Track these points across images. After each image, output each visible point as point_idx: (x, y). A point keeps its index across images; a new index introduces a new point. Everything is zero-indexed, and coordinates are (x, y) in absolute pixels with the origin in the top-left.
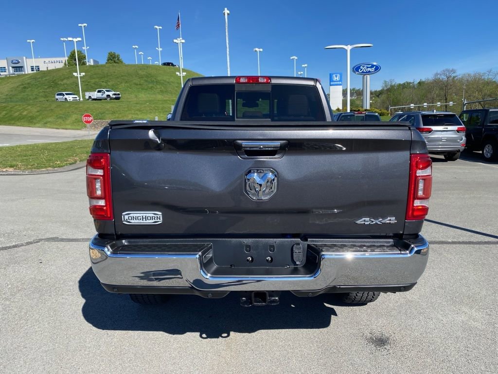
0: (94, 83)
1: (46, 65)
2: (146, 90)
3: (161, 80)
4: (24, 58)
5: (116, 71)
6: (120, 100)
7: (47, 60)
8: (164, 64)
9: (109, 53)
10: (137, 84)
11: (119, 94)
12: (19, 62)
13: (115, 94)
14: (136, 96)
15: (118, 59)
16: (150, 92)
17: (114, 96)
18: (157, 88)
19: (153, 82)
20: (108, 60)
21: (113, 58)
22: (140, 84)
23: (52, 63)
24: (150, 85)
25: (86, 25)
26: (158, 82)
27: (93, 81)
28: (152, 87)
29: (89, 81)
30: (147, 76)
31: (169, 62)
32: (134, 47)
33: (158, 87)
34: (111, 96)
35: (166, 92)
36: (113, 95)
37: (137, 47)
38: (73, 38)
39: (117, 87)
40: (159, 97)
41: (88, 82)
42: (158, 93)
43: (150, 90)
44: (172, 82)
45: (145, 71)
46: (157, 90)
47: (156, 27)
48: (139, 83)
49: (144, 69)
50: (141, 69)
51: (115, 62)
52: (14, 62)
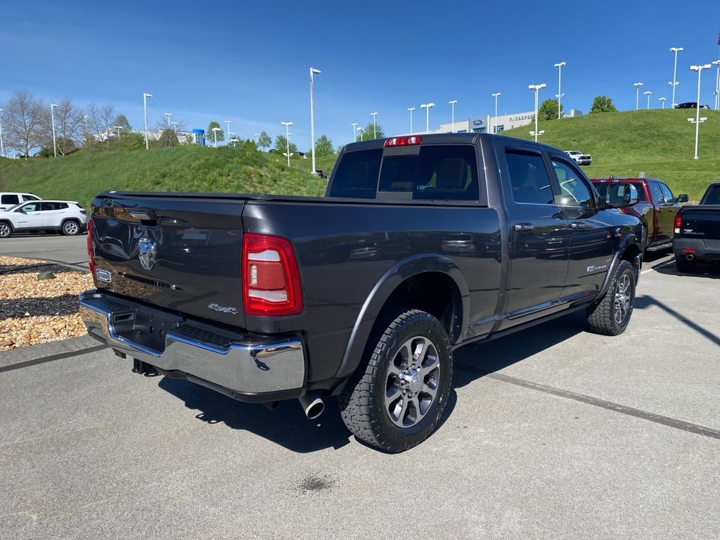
0: (562, 143)
1: (511, 124)
2: (639, 148)
3: (667, 132)
4: (488, 116)
5: (597, 124)
6: (590, 166)
7: (514, 117)
8: (682, 106)
9: (596, 99)
10: (624, 142)
11: (589, 158)
12: (481, 123)
13: (582, 158)
14: (620, 159)
15: (608, 106)
16: (644, 152)
17: (581, 161)
18: (657, 145)
19: (651, 136)
20: (593, 109)
21: (601, 106)
22: (630, 141)
23: (520, 119)
24: (647, 141)
25: (564, 63)
26: (660, 136)
27: (561, 140)
28: (649, 144)
29: (556, 140)
30: (644, 128)
31: (691, 102)
32: (636, 85)
33: (660, 143)
34: (577, 160)
35: (671, 150)
36: (579, 159)
37: (641, 84)
38: (536, 85)
39: (593, 146)
40: (659, 158)
41: (555, 142)
42: (657, 153)
43: (644, 149)
44: (687, 134)
45: (643, 120)
46: (657, 148)
47: (673, 49)
48: (628, 140)
49: (642, 117)
50: (636, 118)
51: (603, 110)
52: (477, 122)
